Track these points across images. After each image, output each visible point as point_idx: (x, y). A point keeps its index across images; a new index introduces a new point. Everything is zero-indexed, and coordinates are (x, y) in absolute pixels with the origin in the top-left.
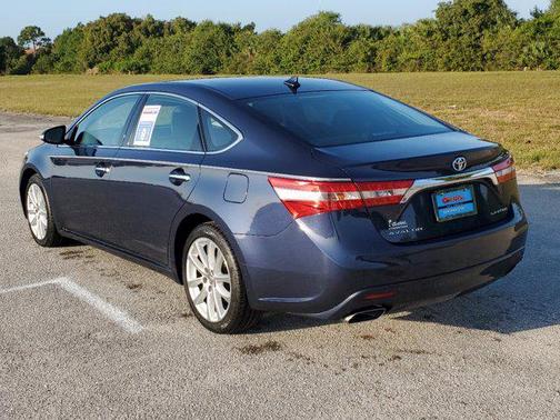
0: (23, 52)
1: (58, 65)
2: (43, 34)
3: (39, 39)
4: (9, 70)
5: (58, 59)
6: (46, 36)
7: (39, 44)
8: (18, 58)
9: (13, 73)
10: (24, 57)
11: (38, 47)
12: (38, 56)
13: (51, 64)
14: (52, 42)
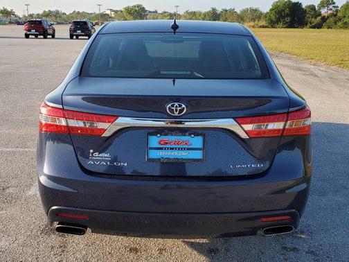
0: (320, 15)
1: (340, 24)
2: (334, 3)
3: (331, 7)
4: (309, 25)
5: (340, 20)
6: (336, 5)
7: (331, 9)
8: (316, 18)
9: (311, 27)
10: (319, 18)
11: (329, 12)
12: (328, 17)
13: (336, 23)
14: (339, 8)
